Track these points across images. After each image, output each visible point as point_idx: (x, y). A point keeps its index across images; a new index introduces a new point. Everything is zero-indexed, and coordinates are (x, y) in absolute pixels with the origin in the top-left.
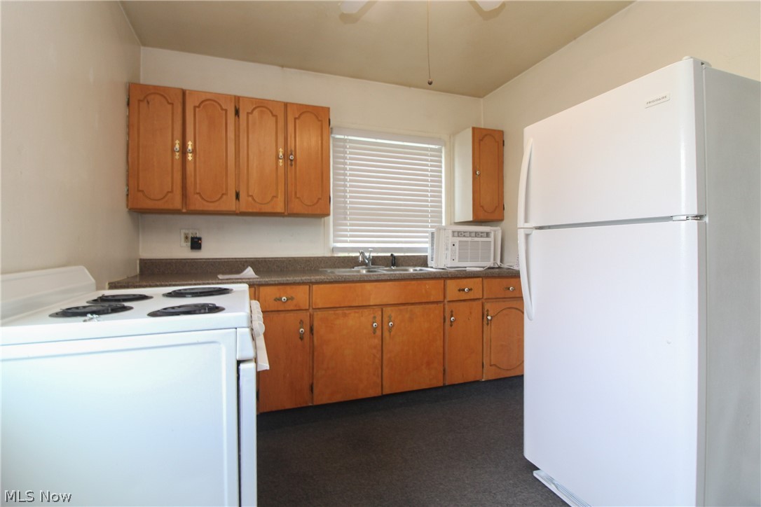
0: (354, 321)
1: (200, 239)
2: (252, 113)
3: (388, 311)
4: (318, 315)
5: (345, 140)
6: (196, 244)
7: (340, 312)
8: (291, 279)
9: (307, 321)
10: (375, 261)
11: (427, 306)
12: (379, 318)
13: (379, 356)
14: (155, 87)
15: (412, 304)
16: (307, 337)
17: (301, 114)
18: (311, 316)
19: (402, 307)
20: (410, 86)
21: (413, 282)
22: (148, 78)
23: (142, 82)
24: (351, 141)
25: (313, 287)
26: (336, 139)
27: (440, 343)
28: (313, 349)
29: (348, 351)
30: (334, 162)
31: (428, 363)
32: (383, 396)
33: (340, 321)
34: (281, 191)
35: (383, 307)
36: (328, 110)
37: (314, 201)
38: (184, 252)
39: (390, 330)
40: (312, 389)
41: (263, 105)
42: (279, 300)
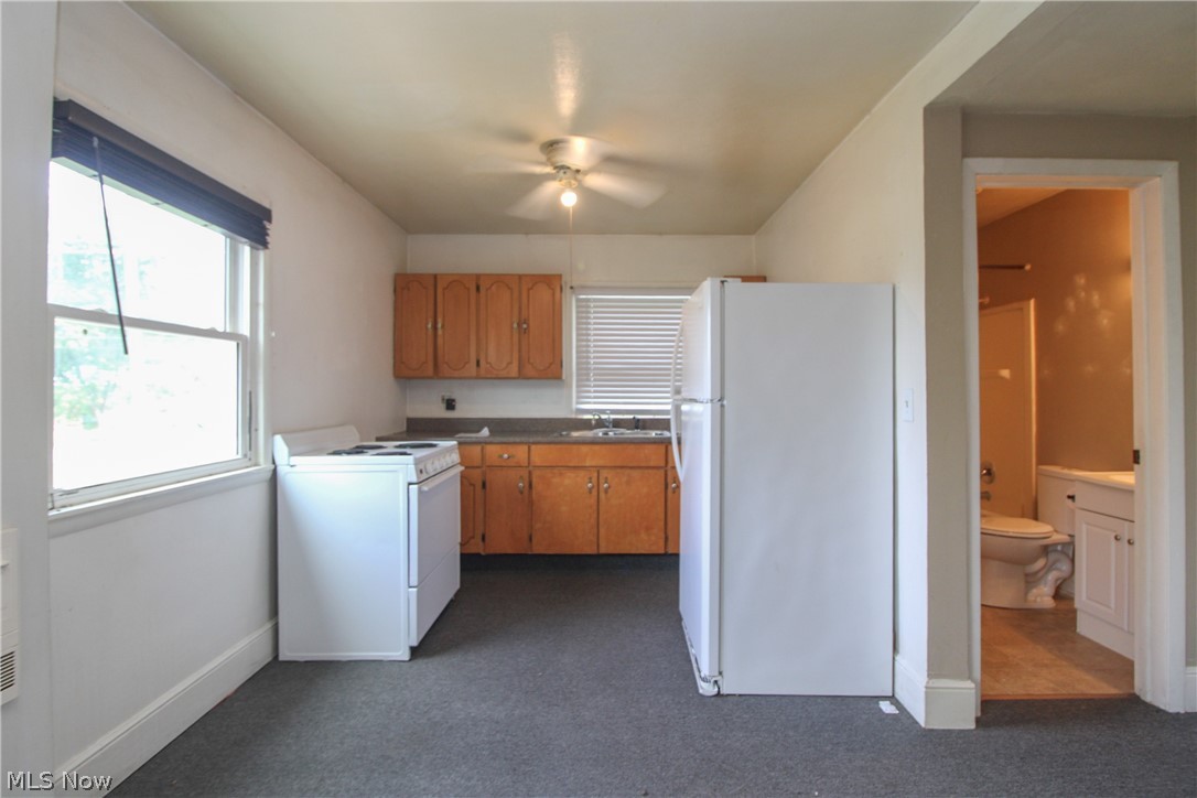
0: (569, 480)
1: (453, 400)
2: (490, 288)
3: (604, 473)
4: (536, 474)
5: (588, 300)
6: (450, 405)
7: (556, 471)
8: (511, 439)
9: (526, 475)
11: (646, 471)
12: (594, 480)
13: (595, 515)
14: (414, 275)
15: (632, 468)
16: (526, 492)
17: (533, 285)
18: (530, 473)
19: (619, 470)
20: (661, 234)
21: (632, 446)
22: (415, 267)
23: (409, 272)
24: (595, 300)
25: (533, 447)
26: (578, 300)
27: (661, 509)
28: (531, 503)
29: (564, 509)
30: (578, 323)
31: (648, 529)
32: (599, 556)
33: (556, 480)
34: (516, 355)
35: (599, 469)
36: (560, 276)
37: (546, 366)
38: (440, 412)
39: (606, 491)
40: (531, 539)
41: (500, 280)
42: (501, 457)
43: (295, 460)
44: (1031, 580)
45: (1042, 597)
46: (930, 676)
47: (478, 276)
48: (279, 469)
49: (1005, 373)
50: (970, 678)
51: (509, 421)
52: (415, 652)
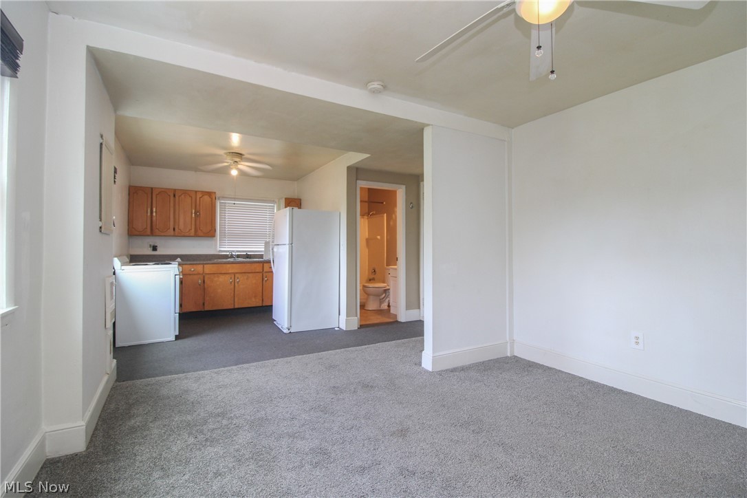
0: (222, 279)
1: (157, 246)
2: (181, 196)
3: (237, 275)
4: (206, 277)
5: (225, 203)
6: (155, 248)
7: (216, 275)
8: (195, 262)
9: (202, 278)
10: (238, 256)
12: (233, 278)
13: (233, 293)
14: (140, 188)
15: (249, 273)
16: (202, 285)
17: (203, 195)
18: (204, 276)
19: (243, 274)
21: (249, 264)
23: (136, 185)
24: (228, 203)
25: (205, 266)
26: (220, 203)
27: (261, 289)
28: (204, 289)
29: (219, 291)
30: (220, 213)
31: (255, 297)
32: (234, 309)
33: (216, 279)
34: (193, 227)
35: (234, 274)
36: (215, 193)
37: (208, 231)
38: (150, 252)
39: (238, 282)
40: (204, 304)
41: (186, 192)
42: (190, 270)
43: (123, 267)
44: (381, 302)
45: (385, 306)
46: (347, 316)
47: (175, 190)
48: (116, 271)
49: (379, 237)
50: (356, 316)
51: (191, 256)
52: (177, 338)
